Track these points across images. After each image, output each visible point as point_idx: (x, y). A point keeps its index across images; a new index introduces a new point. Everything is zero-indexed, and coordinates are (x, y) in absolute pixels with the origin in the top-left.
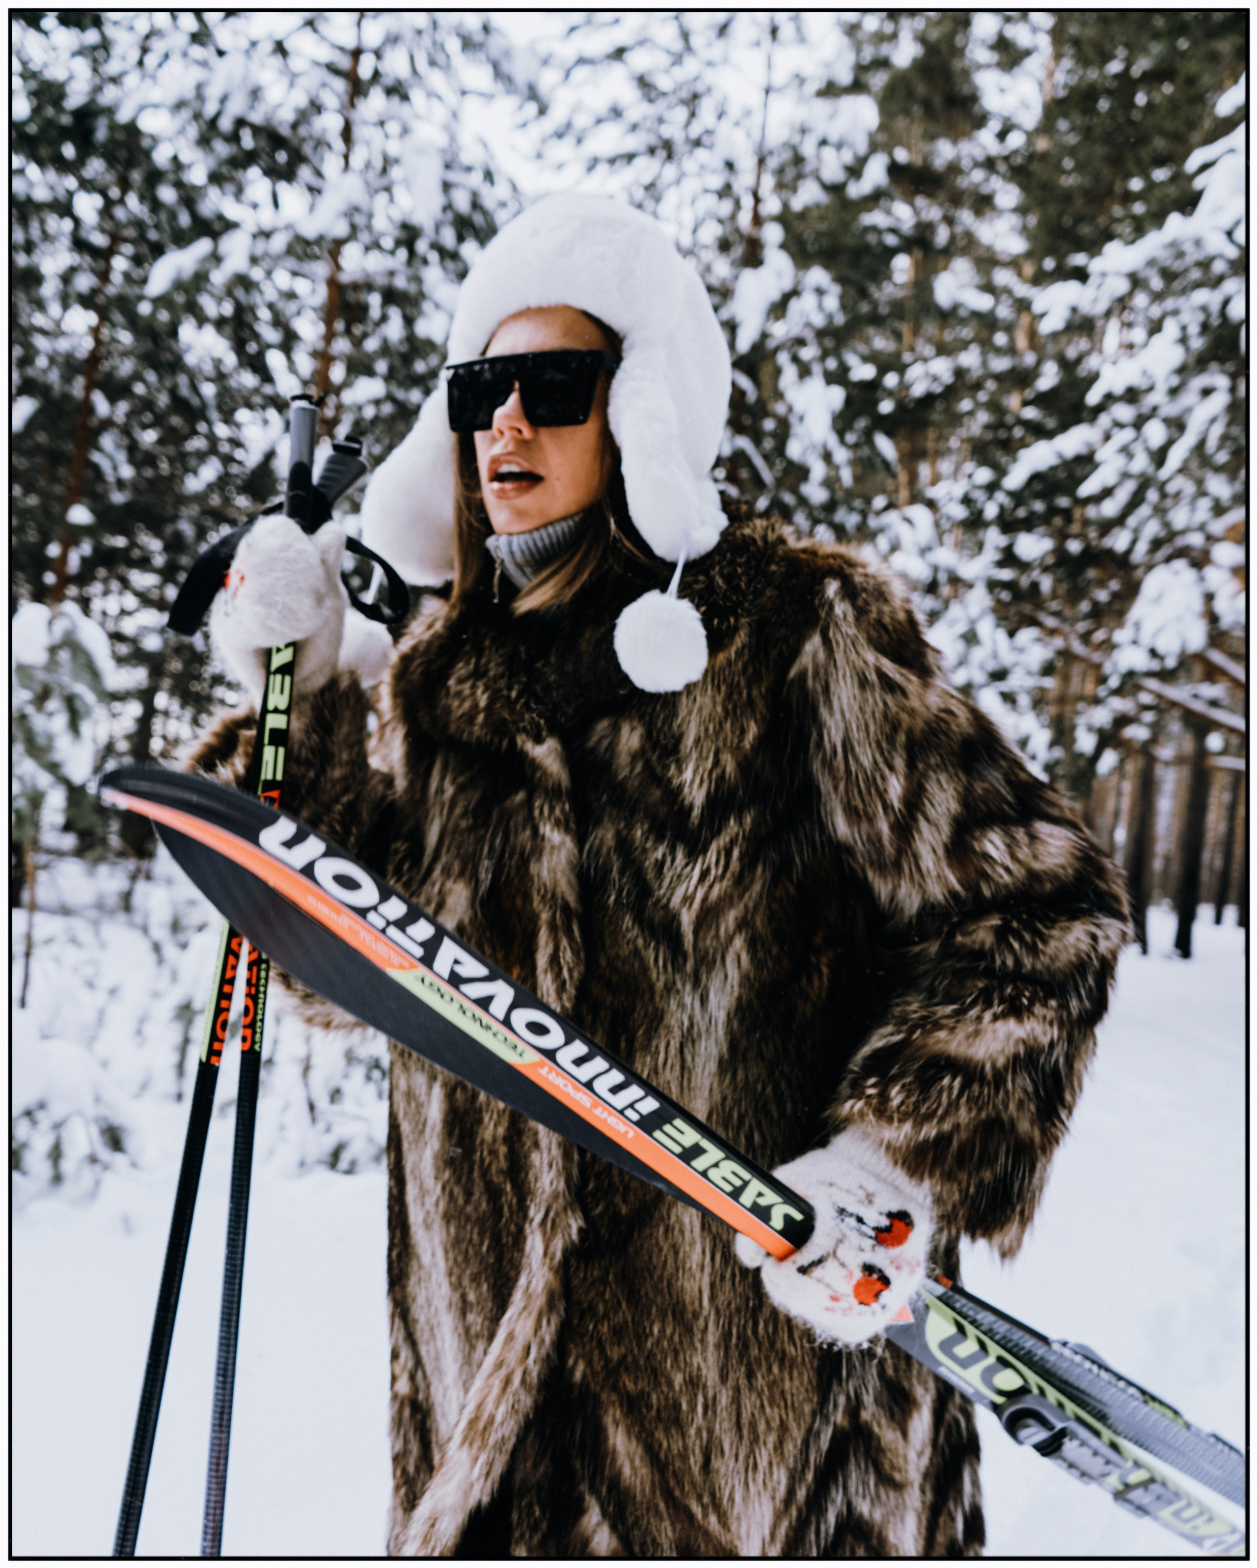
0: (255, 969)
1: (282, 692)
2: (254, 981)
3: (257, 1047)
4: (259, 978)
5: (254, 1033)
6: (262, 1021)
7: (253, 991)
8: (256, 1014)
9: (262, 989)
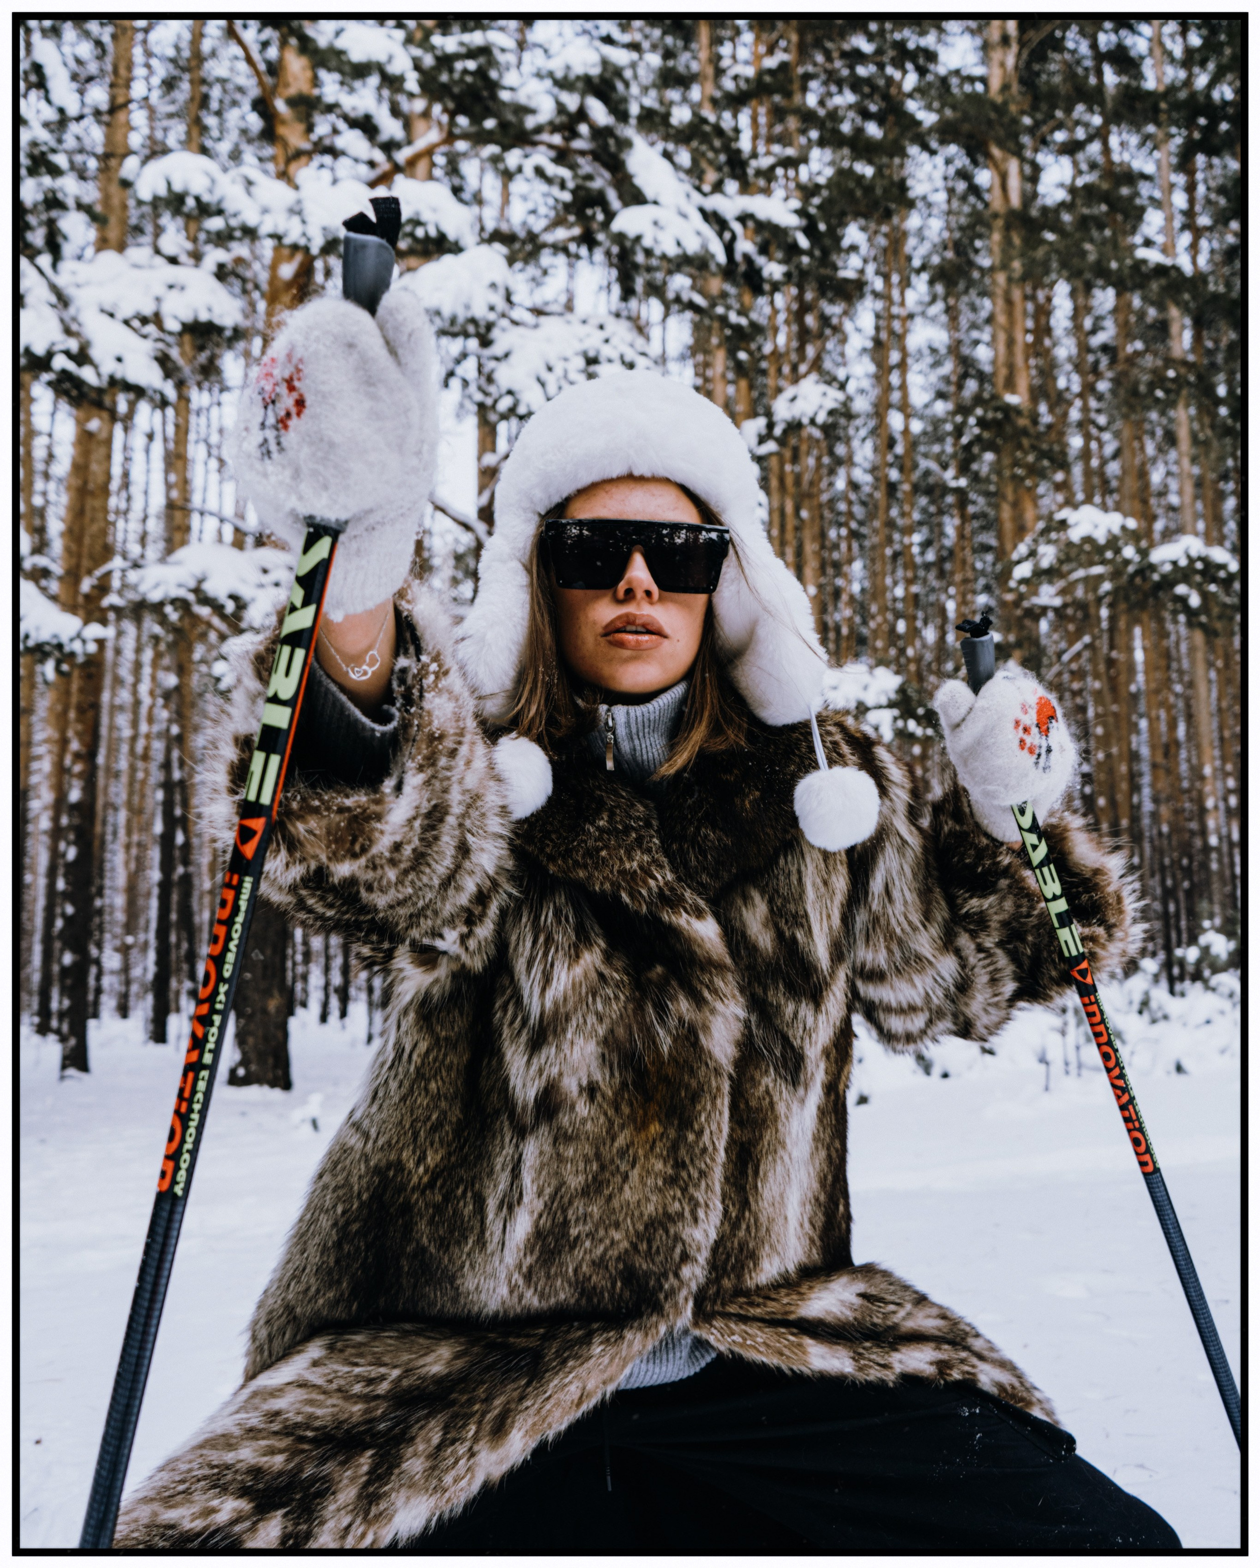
0: (190, 1077)
2: (187, 1094)
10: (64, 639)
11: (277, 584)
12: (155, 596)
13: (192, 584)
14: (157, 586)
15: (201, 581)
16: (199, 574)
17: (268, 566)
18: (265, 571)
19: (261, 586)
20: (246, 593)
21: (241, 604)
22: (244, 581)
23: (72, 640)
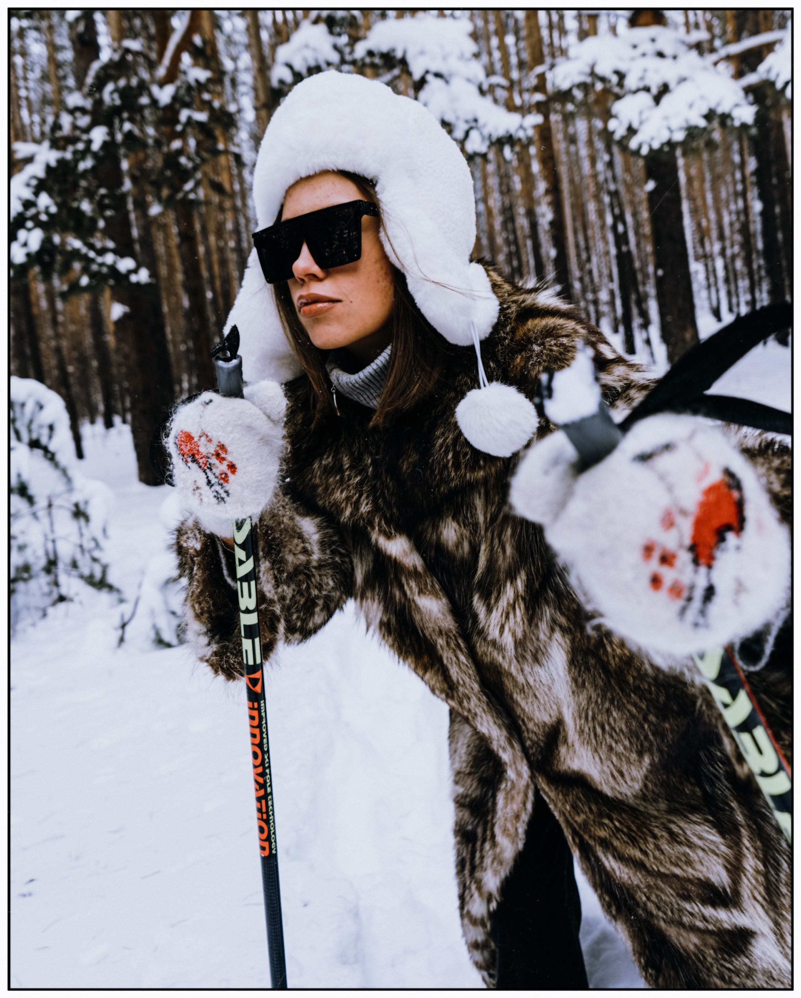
0: (263, 802)
1: (250, 596)
2: (264, 810)
3: (274, 852)
4: (267, 807)
5: (270, 844)
6: (274, 833)
7: (265, 816)
8: (269, 831)
9: (271, 813)
10: (512, 131)
11: (644, 55)
12: (565, 86)
13: (588, 70)
14: (565, 78)
15: (593, 67)
16: (590, 61)
17: (636, 42)
18: (635, 47)
19: (633, 59)
20: (622, 68)
21: (621, 76)
22: (621, 59)
23: (517, 130)
